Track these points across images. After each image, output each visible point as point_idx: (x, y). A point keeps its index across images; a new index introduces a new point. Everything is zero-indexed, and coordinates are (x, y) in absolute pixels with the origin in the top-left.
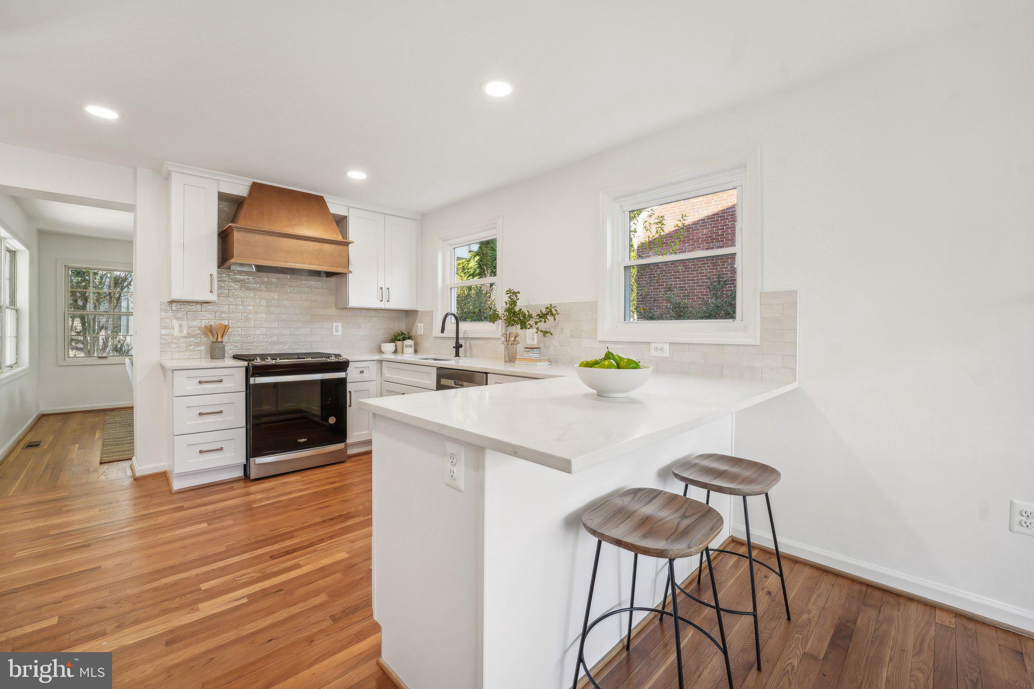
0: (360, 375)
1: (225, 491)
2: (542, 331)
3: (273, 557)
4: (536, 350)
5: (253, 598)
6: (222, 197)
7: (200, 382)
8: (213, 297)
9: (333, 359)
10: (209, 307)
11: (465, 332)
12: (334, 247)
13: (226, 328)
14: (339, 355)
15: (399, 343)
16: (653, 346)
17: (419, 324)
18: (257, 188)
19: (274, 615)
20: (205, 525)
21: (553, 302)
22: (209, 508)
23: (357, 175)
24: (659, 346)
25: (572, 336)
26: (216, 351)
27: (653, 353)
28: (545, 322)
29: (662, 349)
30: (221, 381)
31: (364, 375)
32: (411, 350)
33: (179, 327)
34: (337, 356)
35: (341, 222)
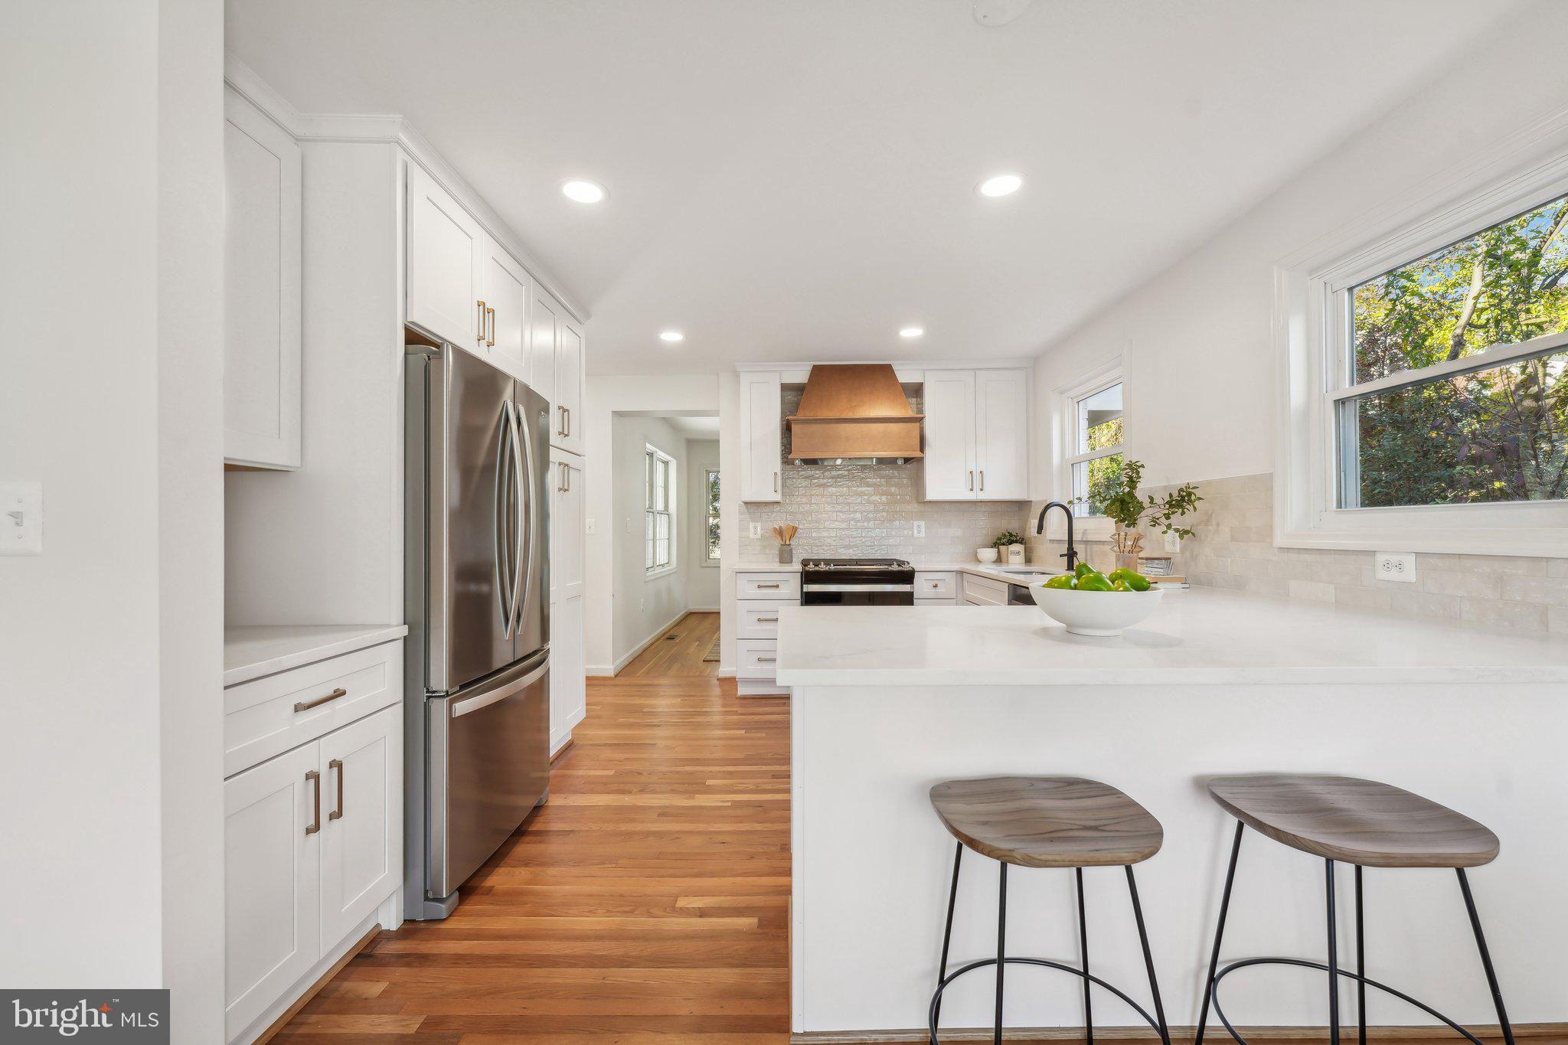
0: (934, 590)
1: (778, 705)
2: (1177, 530)
3: (774, 777)
4: (1156, 561)
5: (736, 805)
6: (785, 388)
7: (759, 587)
8: (778, 497)
9: (895, 568)
10: (777, 508)
11: (1085, 532)
12: (901, 425)
13: (795, 530)
14: (903, 562)
15: (1002, 548)
16: (1381, 558)
17: (1032, 521)
18: (818, 372)
19: (740, 824)
20: (743, 732)
21: (1193, 480)
22: (757, 718)
23: (911, 333)
24: (1394, 559)
25: (1233, 539)
26: (785, 556)
27: (1382, 574)
28: (1183, 513)
29: (1400, 566)
30: (777, 586)
31: (938, 590)
32: (1021, 558)
33: (756, 530)
34: (900, 563)
35: (916, 391)
